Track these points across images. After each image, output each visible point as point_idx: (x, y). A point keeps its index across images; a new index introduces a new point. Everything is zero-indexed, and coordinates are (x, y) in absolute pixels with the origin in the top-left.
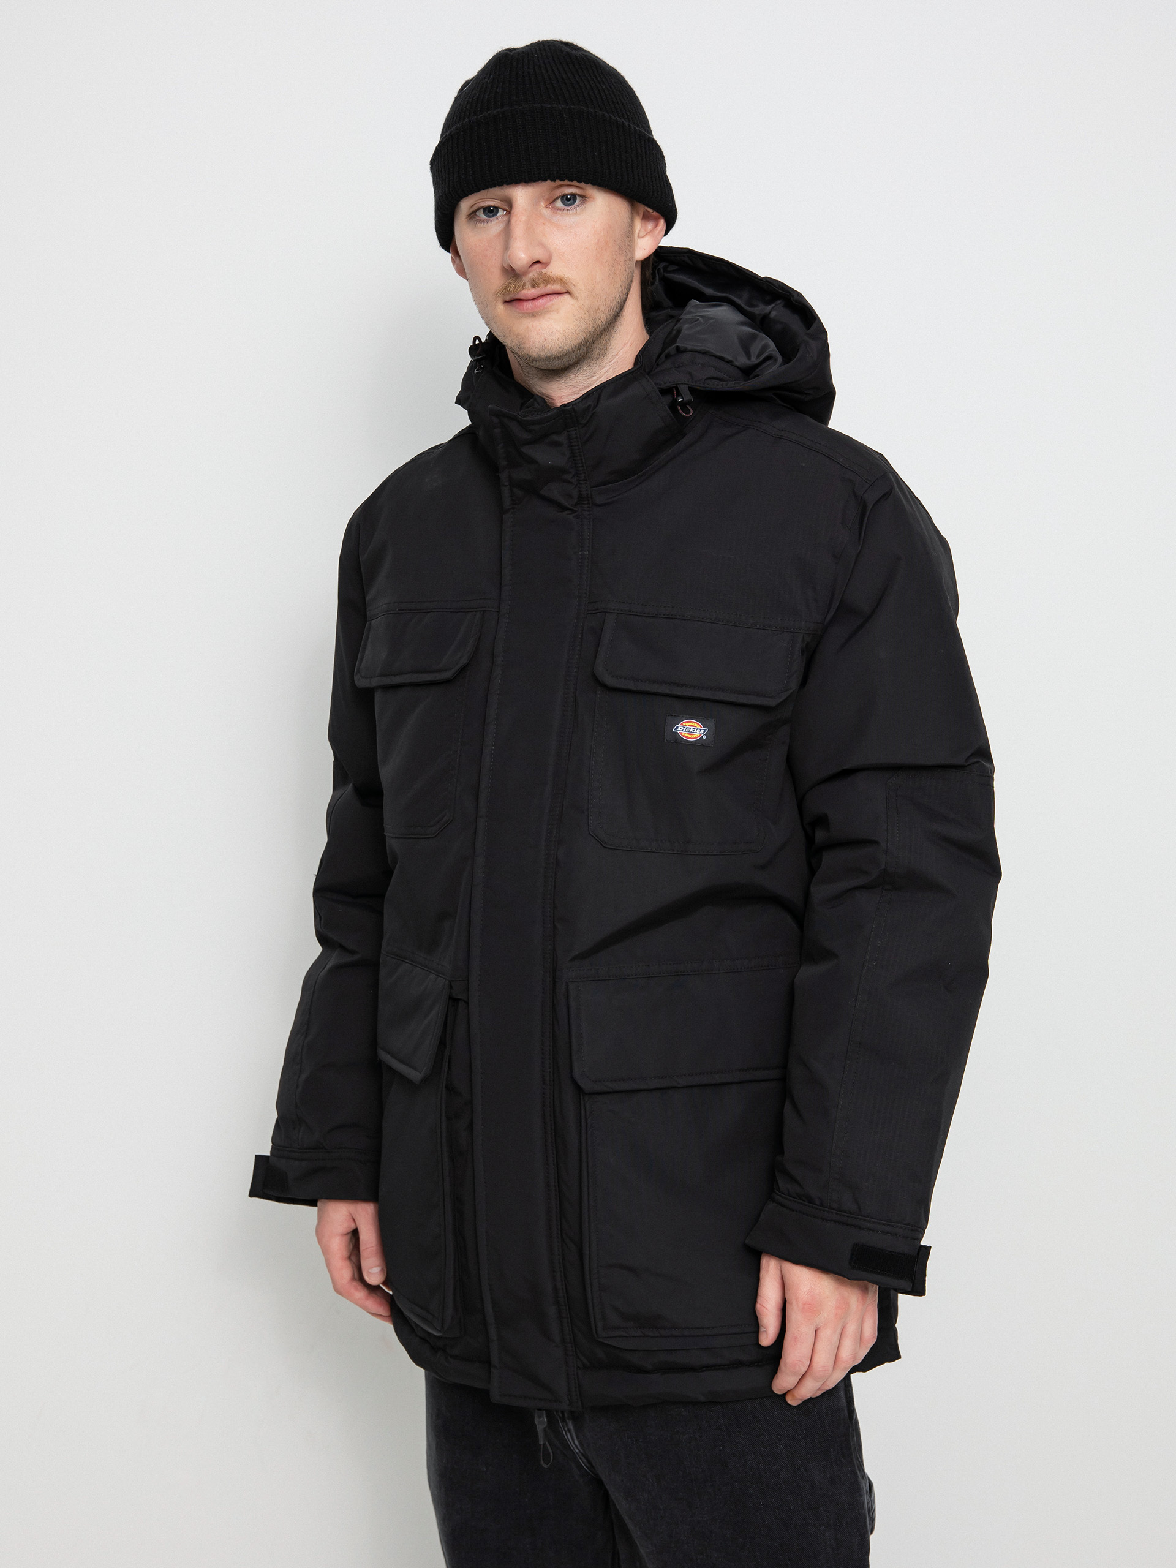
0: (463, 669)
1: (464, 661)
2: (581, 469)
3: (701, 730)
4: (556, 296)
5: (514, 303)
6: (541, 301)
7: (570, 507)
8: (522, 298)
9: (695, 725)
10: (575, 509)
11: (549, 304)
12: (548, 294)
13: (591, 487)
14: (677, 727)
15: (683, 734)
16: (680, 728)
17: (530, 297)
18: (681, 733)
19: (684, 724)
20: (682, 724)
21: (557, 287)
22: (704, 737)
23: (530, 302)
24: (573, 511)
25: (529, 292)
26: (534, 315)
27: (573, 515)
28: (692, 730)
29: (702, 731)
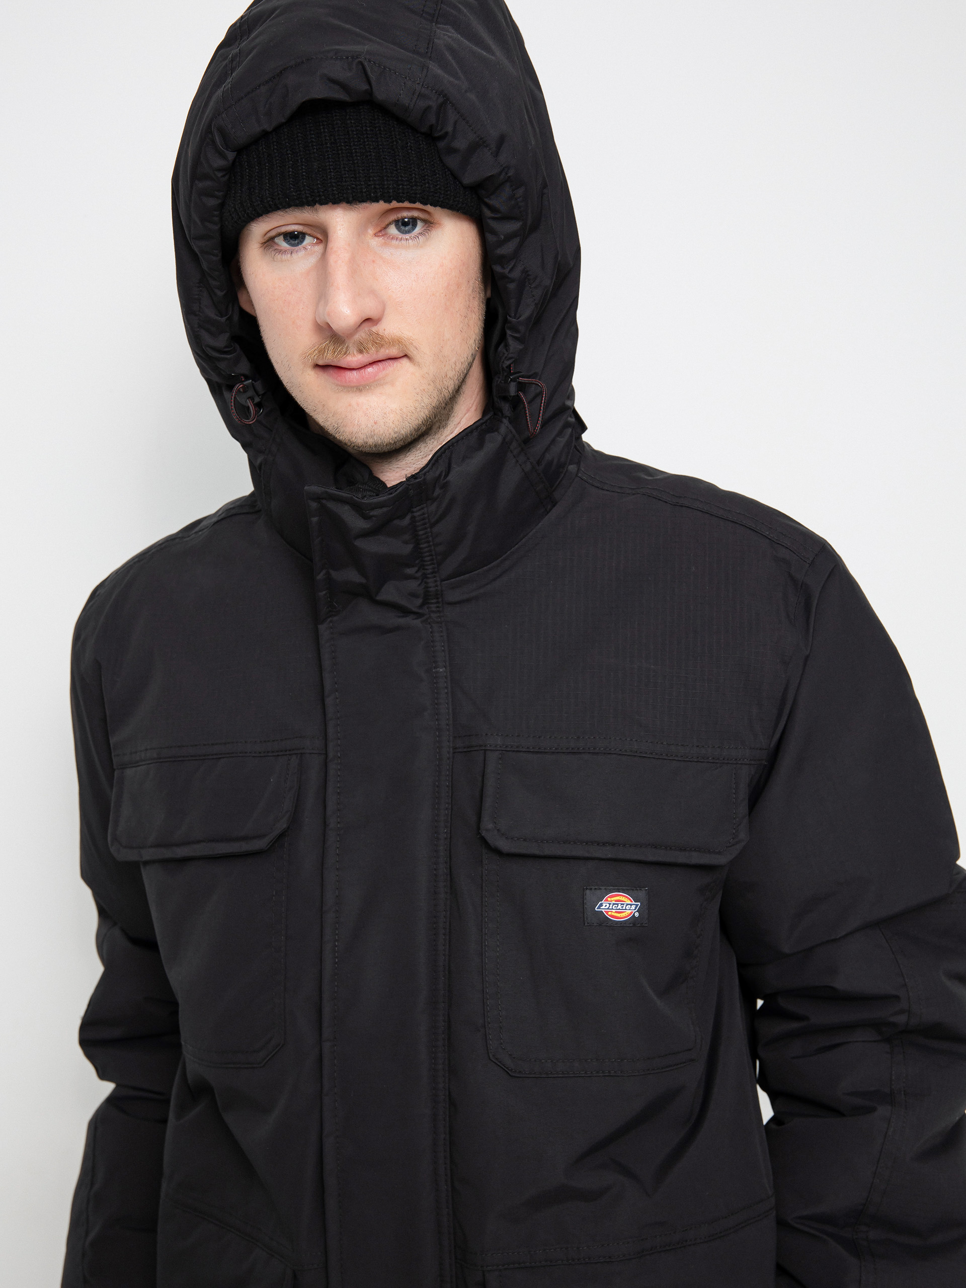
0: (282, 835)
1: (282, 825)
2: (428, 558)
3: (631, 905)
4: (391, 362)
5: (331, 371)
6: (370, 370)
7: (415, 610)
8: (344, 366)
9: (623, 899)
10: (420, 611)
11: (381, 375)
12: (380, 361)
13: (442, 580)
14: (601, 905)
15: (610, 913)
16: (604, 905)
17: (353, 365)
18: (607, 912)
19: (609, 899)
20: (607, 900)
21: (394, 351)
22: (637, 915)
23: (355, 372)
24: (419, 615)
25: (355, 359)
26: (359, 389)
27: (420, 620)
28: (620, 907)
29: (633, 907)
